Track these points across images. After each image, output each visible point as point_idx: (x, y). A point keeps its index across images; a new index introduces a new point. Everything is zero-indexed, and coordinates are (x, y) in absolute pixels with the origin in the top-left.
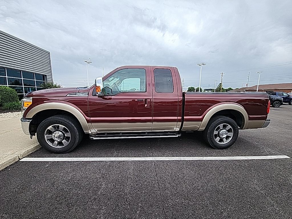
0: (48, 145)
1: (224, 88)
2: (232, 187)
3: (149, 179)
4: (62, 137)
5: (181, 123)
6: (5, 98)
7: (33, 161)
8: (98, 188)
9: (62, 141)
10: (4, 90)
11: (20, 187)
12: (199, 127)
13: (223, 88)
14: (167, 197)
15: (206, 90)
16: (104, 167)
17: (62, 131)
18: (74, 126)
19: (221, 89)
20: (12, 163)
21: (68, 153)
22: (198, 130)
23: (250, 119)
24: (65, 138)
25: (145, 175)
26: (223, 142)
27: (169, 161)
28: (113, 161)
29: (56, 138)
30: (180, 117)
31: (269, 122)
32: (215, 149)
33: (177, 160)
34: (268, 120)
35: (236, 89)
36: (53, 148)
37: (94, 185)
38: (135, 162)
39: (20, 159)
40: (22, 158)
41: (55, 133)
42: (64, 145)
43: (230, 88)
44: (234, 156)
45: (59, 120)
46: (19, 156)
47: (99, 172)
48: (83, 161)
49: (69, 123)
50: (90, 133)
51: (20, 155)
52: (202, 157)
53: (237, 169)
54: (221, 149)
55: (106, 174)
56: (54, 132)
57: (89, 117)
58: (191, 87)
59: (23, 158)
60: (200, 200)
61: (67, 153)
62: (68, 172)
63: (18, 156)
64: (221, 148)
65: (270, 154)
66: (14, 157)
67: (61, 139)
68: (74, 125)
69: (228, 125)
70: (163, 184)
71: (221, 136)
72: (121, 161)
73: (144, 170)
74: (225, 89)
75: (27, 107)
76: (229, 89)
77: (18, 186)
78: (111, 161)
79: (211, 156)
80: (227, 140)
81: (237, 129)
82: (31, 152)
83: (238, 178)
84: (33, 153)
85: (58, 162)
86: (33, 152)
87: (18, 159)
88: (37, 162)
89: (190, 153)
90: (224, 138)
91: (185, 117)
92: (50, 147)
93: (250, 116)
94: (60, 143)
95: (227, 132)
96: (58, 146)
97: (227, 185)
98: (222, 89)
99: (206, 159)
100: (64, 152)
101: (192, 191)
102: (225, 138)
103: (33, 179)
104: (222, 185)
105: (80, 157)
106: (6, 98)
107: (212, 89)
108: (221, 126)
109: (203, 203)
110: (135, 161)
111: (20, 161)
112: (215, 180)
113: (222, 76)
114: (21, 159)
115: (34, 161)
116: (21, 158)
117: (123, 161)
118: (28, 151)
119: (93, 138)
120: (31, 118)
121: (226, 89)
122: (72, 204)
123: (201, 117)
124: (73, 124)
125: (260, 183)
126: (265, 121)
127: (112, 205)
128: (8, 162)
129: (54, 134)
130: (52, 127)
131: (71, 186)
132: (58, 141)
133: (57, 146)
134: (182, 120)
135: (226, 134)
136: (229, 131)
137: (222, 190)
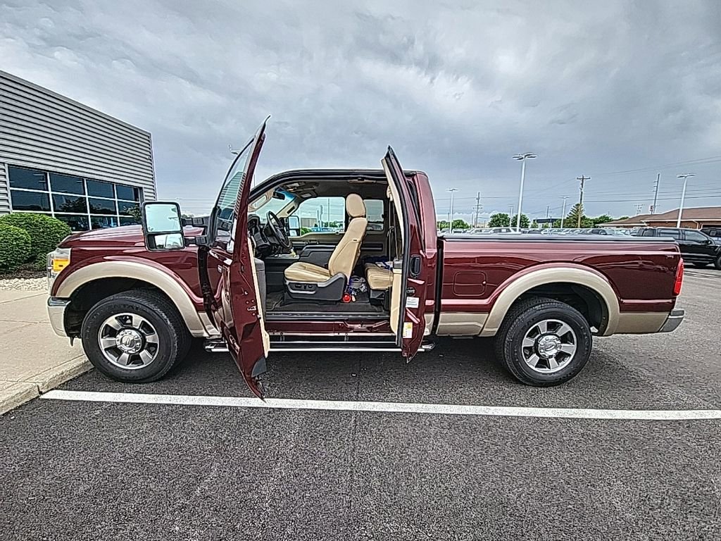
0: (107, 362)
1: (587, 217)
2: (548, 498)
3: (331, 461)
4: (138, 344)
5: (433, 315)
6: (42, 242)
7: (69, 401)
8: (199, 478)
9: (140, 354)
10: (41, 223)
11: (26, 463)
12: (482, 326)
13: (584, 217)
14: (364, 513)
15: (539, 221)
16: (228, 422)
17: (140, 330)
18: (165, 317)
19: (579, 219)
20: (20, 404)
21: (154, 381)
22: (480, 336)
23: (624, 308)
24: (146, 346)
25: (324, 450)
26: (547, 369)
27: (394, 413)
28: (253, 408)
29: (126, 345)
30: (430, 301)
31: (682, 318)
32: (525, 385)
33: (416, 413)
34: (677, 313)
35: (621, 219)
36: (117, 369)
37: (190, 469)
38: (309, 412)
39: (41, 393)
40: (46, 390)
41: (121, 333)
42: (143, 364)
43: (604, 217)
44: (573, 408)
45: (132, 304)
46: (40, 385)
47: (213, 434)
48: (183, 405)
49: (154, 311)
50: (205, 335)
51: (43, 385)
52: (485, 407)
53: (574, 447)
54: (541, 387)
55: (229, 441)
56: (120, 331)
57: (201, 297)
58: (500, 214)
59: (47, 392)
60: (448, 529)
61: (151, 382)
62: (141, 431)
63: (38, 386)
64: (542, 383)
65: (678, 405)
66: (27, 388)
67: (136, 348)
68: (166, 315)
69: (562, 325)
70: (363, 478)
71: (542, 351)
72: (273, 409)
73: (325, 437)
74: (591, 218)
75: (59, 273)
76: (600, 218)
77: (21, 459)
78: (250, 408)
79: (510, 406)
80: (560, 364)
81: (586, 335)
82: (71, 378)
83: (570, 472)
84: (74, 379)
85: (125, 403)
86: (75, 376)
87: (37, 393)
88: (78, 401)
89: (457, 394)
90: (551, 357)
91: (444, 302)
92: (112, 366)
93: (625, 301)
94: (135, 359)
95: (559, 342)
96: (130, 365)
97: (533, 492)
98: (582, 219)
99: (496, 414)
100: (144, 379)
101: (433, 502)
102: (553, 359)
103: (57, 444)
104: (521, 489)
105: (179, 395)
106: (44, 242)
107: (555, 220)
108: (542, 325)
109: (456, 536)
110: (308, 410)
111: (42, 397)
112: (504, 473)
113: (582, 184)
114: (45, 393)
115: (71, 399)
116: (43, 391)
117: (280, 409)
118: (62, 373)
119: (210, 349)
120: (68, 296)
121: (594, 218)
122: (126, 516)
123: (485, 302)
124: (163, 314)
125: (629, 489)
126: (670, 314)
127: (221, 526)
128: (12, 401)
129: (122, 336)
130: (116, 318)
131: (137, 470)
132: (130, 354)
133: (128, 364)
134: (438, 309)
135: (556, 347)
136: (565, 339)
137: (518, 502)
